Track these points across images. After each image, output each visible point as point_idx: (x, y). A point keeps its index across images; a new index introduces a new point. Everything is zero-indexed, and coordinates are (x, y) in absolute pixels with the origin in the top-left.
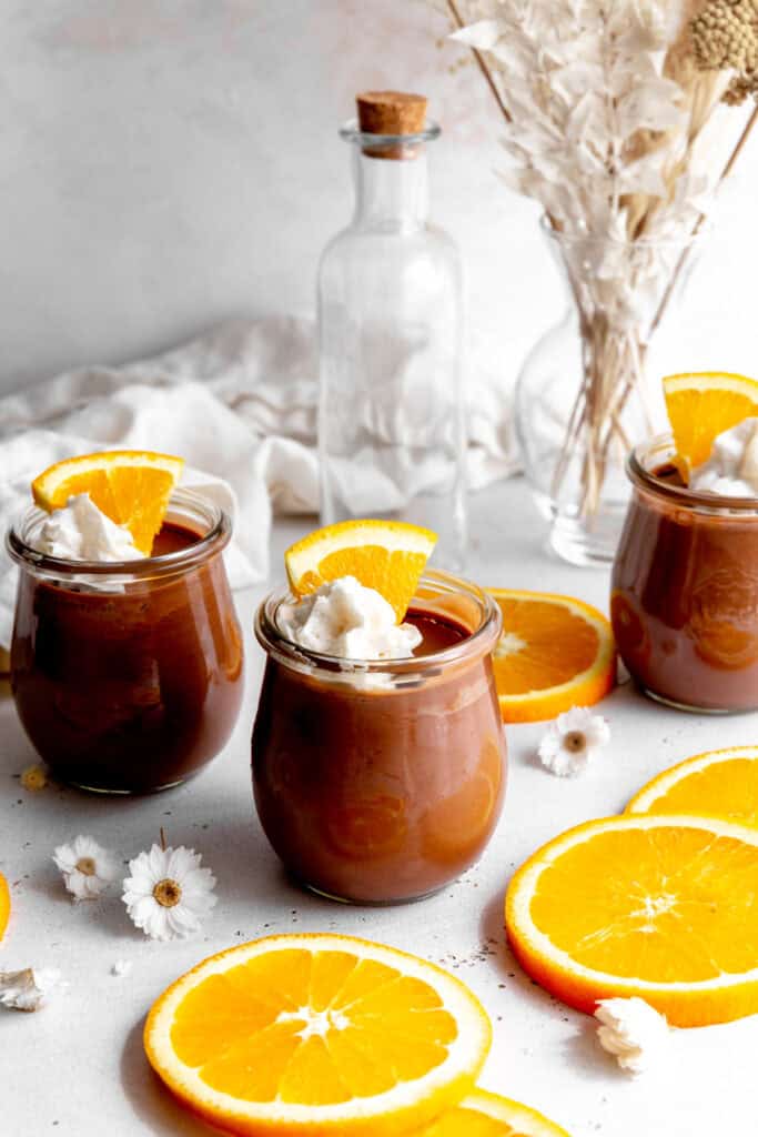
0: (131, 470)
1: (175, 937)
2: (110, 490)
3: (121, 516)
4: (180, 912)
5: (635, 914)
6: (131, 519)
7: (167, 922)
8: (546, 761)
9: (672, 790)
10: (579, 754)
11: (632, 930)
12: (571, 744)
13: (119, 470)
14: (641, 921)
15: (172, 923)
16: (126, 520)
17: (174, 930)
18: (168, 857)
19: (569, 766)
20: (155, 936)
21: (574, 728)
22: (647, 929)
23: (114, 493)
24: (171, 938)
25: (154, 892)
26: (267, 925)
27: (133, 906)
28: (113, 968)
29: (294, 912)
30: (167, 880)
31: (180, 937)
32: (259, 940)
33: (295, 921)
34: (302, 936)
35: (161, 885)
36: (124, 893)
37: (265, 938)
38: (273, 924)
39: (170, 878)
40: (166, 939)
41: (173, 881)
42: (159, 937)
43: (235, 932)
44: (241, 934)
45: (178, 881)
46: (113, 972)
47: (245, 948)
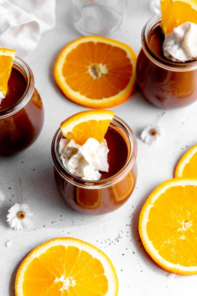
1: (25, 229)
4: (25, 220)
5: (179, 230)
8: (143, 139)
9: (191, 160)
10: (154, 137)
11: (178, 239)
14: (180, 233)
15: (23, 223)
17: (23, 225)
19: (151, 141)
22: (183, 238)
24: (23, 229)
25: (17, 215)
26: (53, 222)
27: (11, 222)
28: (6, 244)
29: (61, 216)
30: (21, 211)
31: (26, 228)
32: (49, 241)
33: (61, 220)
34: (62, 239)
35: (19, 214)
36: (8, 218)
37: (51, 240)
38: (55, 222)
39: (22, 211)
40: (22, 229)
41: (23, 212)
42: (20, 229)
43: (43, 225)
44: (45, 226)
45: (24, 211)
46: (6, 246)
47: (45, 245)
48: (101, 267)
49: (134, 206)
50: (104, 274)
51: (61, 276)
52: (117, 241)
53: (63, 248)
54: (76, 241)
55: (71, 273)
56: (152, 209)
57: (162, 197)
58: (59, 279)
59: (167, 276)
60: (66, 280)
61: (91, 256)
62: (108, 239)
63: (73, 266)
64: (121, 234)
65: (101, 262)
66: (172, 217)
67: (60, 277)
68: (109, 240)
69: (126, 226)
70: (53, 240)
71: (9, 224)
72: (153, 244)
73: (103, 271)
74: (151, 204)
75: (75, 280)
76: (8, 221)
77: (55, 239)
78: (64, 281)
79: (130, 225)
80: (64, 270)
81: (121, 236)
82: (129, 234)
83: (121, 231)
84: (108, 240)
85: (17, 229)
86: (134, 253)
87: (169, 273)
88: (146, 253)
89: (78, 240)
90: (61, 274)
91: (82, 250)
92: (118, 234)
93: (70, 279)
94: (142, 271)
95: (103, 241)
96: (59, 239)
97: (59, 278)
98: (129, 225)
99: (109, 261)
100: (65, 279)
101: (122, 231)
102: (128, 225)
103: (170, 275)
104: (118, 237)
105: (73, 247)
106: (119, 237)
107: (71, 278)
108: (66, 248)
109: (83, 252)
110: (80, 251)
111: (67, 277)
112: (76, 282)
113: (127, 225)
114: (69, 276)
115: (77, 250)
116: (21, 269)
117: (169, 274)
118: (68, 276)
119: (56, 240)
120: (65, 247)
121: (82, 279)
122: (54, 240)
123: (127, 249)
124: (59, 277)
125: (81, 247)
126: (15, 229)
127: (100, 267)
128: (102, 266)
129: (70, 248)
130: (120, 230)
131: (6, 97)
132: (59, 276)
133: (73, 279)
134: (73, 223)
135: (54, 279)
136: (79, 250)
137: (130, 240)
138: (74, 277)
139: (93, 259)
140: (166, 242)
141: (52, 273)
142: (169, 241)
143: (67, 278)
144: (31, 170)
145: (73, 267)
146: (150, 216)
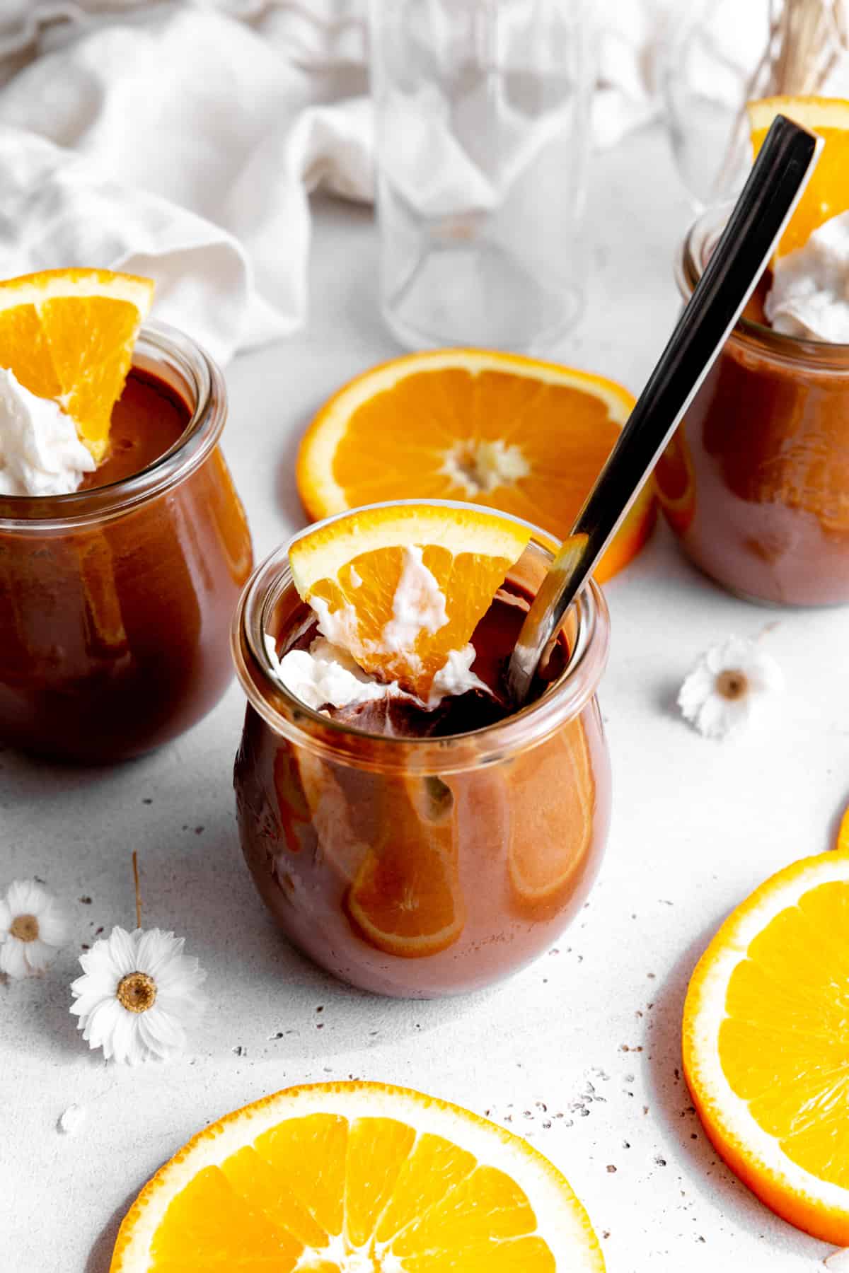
0: (73, 302)
1: (148, 1058)
2: (44, 338)
3: (61, 382)
4: (155, 1018)
6: (75, 387)
7: (138, 1034)
8: (688, 712)
10: (735, 704)
12: (727, 687)
13: (56, 303)
15: (144, 1036)
16: (69, 389)
17: (142, 1042)
18: (137, 940)
19: (722, 722)
20: (120, 1058)
21: (729, 662)
23: (50, 341)
24: (144, 1059)
25: (118, 991)
26: (280, 1035)
27: (87, 1017)
28: (59, 1120)
29: (320, 1009)
30: (137, 973)
31: (156, 1057)
32: (273, 1096)
33: (320, 1026)
34: (334, 1087)
35: (128, 982)
36: (75, 1000)
37: (281, 1093)
38: (289, 1032)
39: (141, 970)
40: (136, 1061)
41: (145, 975)
42: (127, 1059)
43: (235, 1048)
44: (243, 1052)
45: (151, 974)
46: (59, 1126)
47: (252, 1111)
48: (520, 1205)
49: (655, 973)
50: (537, 1233)
51: (331, 1238)
52: (579, 1111)
53: (338, 1125)
54: (396, 1096)
55: (376, 1228)
56: (740, 968)
57: (786, 923)
58: (318, 1253)
59: (824, 1262)
60: (352, 1256)
61: (470, 1160)
62: (538, 1105)
63: (386, 1197)
64: (598, 1083)
65: (518, 1182)
66: (837, 1002)
67: (327, 1244)
68: (545, 1109)
69: (623, 1054)
70: (290, 1093)
71: (79, 1027)
72: (754, 1111)
73: (529, 1220)
74: (737, 948)
75: (396, 1253)
76: (74, 1010)
77: (301, 1087)
78: (346, 1260)
79: (640, 1049)
80: (346, 1214)
81: (597, 1095)
82: (640, 1086)
83: (597, 1072)
84: (541, 1106)
85: (112, 1057)
86: (664, 1163)
87: (832, 1248)
88: (719, 1163)
89: (409, 1091)
90: (327, 1232)
91: (427, 1135)
92: (587, 1084)
93: (372, 1254)
94: (702, 1239)
95: (517, 1114)
96: (316, 1090)
97: (321, 1249)
98: (634, 1050)
99: (559, 1177)
100: (349, 1252)
101: (602, 1074)
102: (630, 1047)
103: (836, 1256)
104: (582, 1097)
105: (388, 1122)
106: (592, 1096)
107: (380, 1247)
108: (352, 1124)
109: (434, 1141)
110: (418, 1137)
111: (358, 1244)
112: (403, 1264)
113: (627, 1049)
114: (370, 1239)
115: (404, 1134)
116: (138, 1214)
117: (833, 1253)
118: (366, 1240)
119: (304, 1094)
120: (344, 1121)
121: (428, 1252)
122: (296, 1094)
123: (628, 1146)
124: (320, 1246)
125: (424, 1122)
126: (107, 1055)
127: (514, 1203)
128: (525, 1199)
129: (369, 1124)
130: (593, 1069)
131: (100, 469)
132: (322, 1241)
133: (387, 1250)
134: (375, 1038)
135: (299, 1250)
136: (412, 1132)
137: (642, 1111)
138: (392, 1240)
139: (480, 1170)
140: (811, 1102)
141: (286, 1227)
142: (828, 1096)
143: (357, 1249)
144: (187, 831)
145: (390, 1202)
146: (731, 996)
